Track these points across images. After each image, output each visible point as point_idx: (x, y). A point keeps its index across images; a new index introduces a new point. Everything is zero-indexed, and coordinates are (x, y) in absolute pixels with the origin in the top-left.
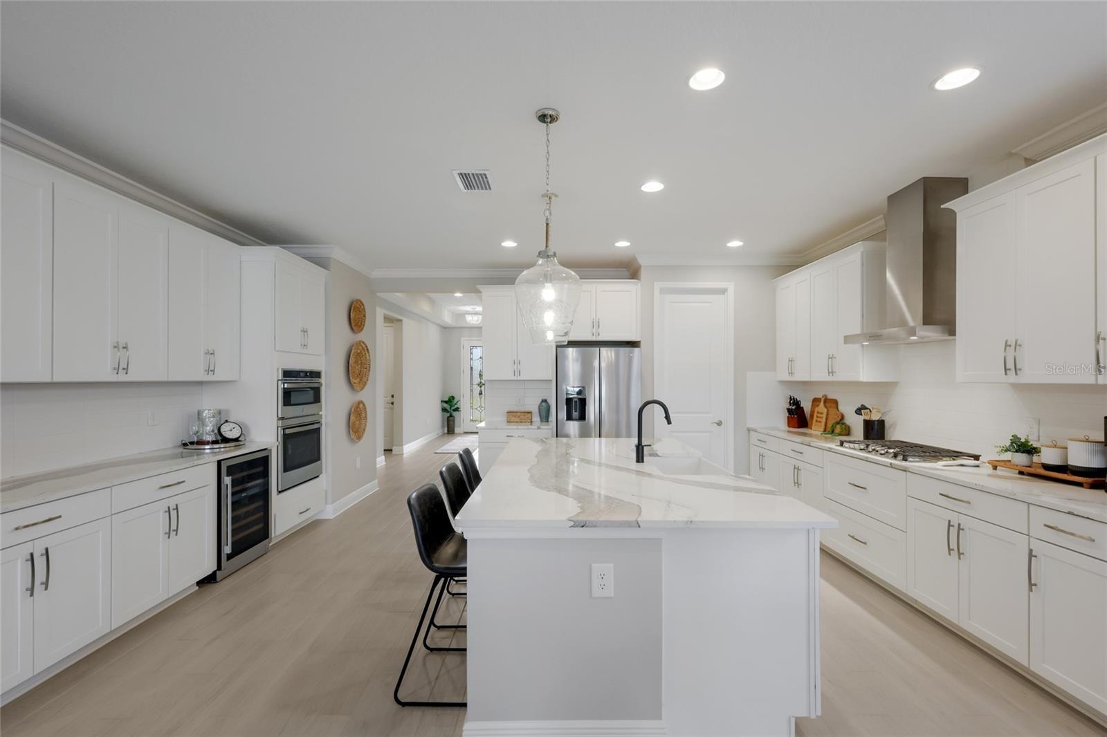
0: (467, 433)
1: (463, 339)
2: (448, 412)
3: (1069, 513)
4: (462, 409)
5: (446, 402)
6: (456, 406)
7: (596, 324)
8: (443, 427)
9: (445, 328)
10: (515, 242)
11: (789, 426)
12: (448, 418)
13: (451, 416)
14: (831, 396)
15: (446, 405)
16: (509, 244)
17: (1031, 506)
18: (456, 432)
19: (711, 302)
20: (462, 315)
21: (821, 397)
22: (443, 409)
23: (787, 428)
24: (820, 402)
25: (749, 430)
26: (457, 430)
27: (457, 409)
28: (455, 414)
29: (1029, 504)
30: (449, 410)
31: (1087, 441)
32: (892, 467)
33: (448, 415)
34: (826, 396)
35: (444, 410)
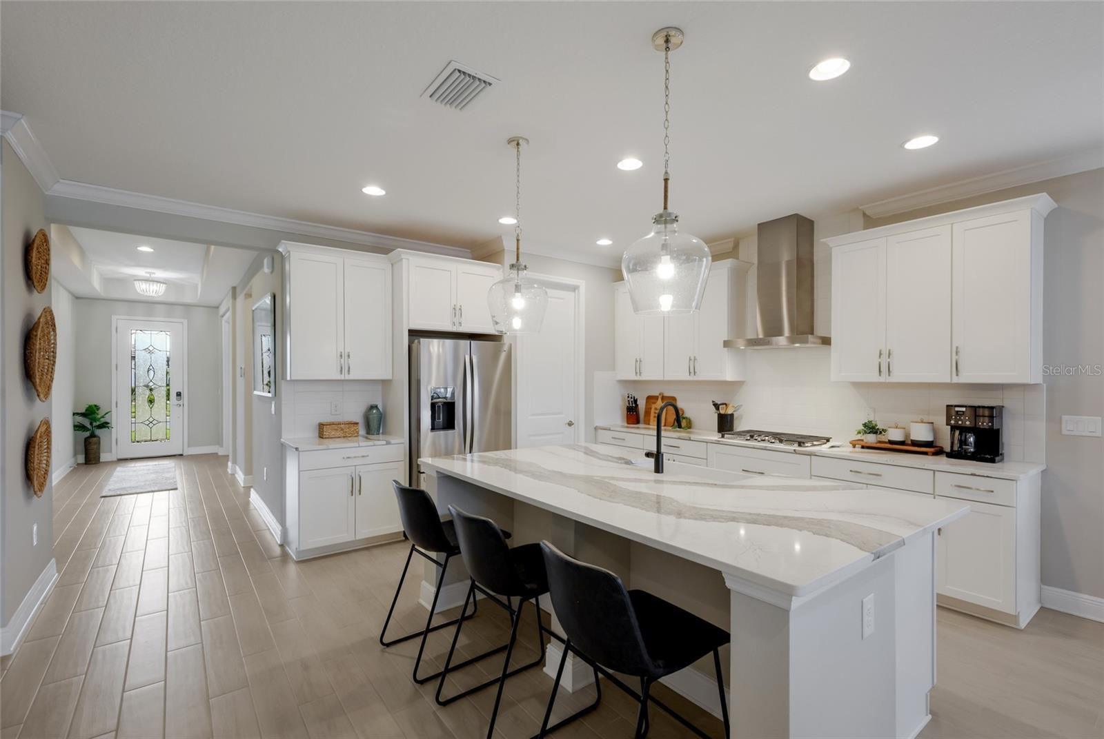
0: (126, 460)
1: (114, 318)
2: (88, 430)
3: (972, 475)
4: (113, 424)
5: (83, 415)
6: (103, 420)
7: (457, 311)
8: (75, 454)
9: (77, 298)
10: (383, 188)
11: (628, 423)
12: (86, 440)
13: (93, 435)
14: (667, 394)
15: (80, 419)
16: (373, 190)
17: (936, 473)
18: (101, 460)
19: (562, 299)
20: (126, 281)
21: (657, 395)
22: (75, 426)
23: (626, 425)
24: (658, 399)
25: (596, 428)
26: (104, 457)
27: (105, 425)
28: (98, 432)
29: (934, 471)
30: (89, 426)
31: (922, 422)
32: (796, 453)
33: (87, 434)
34: (662, 394)
35: (78, 427)
